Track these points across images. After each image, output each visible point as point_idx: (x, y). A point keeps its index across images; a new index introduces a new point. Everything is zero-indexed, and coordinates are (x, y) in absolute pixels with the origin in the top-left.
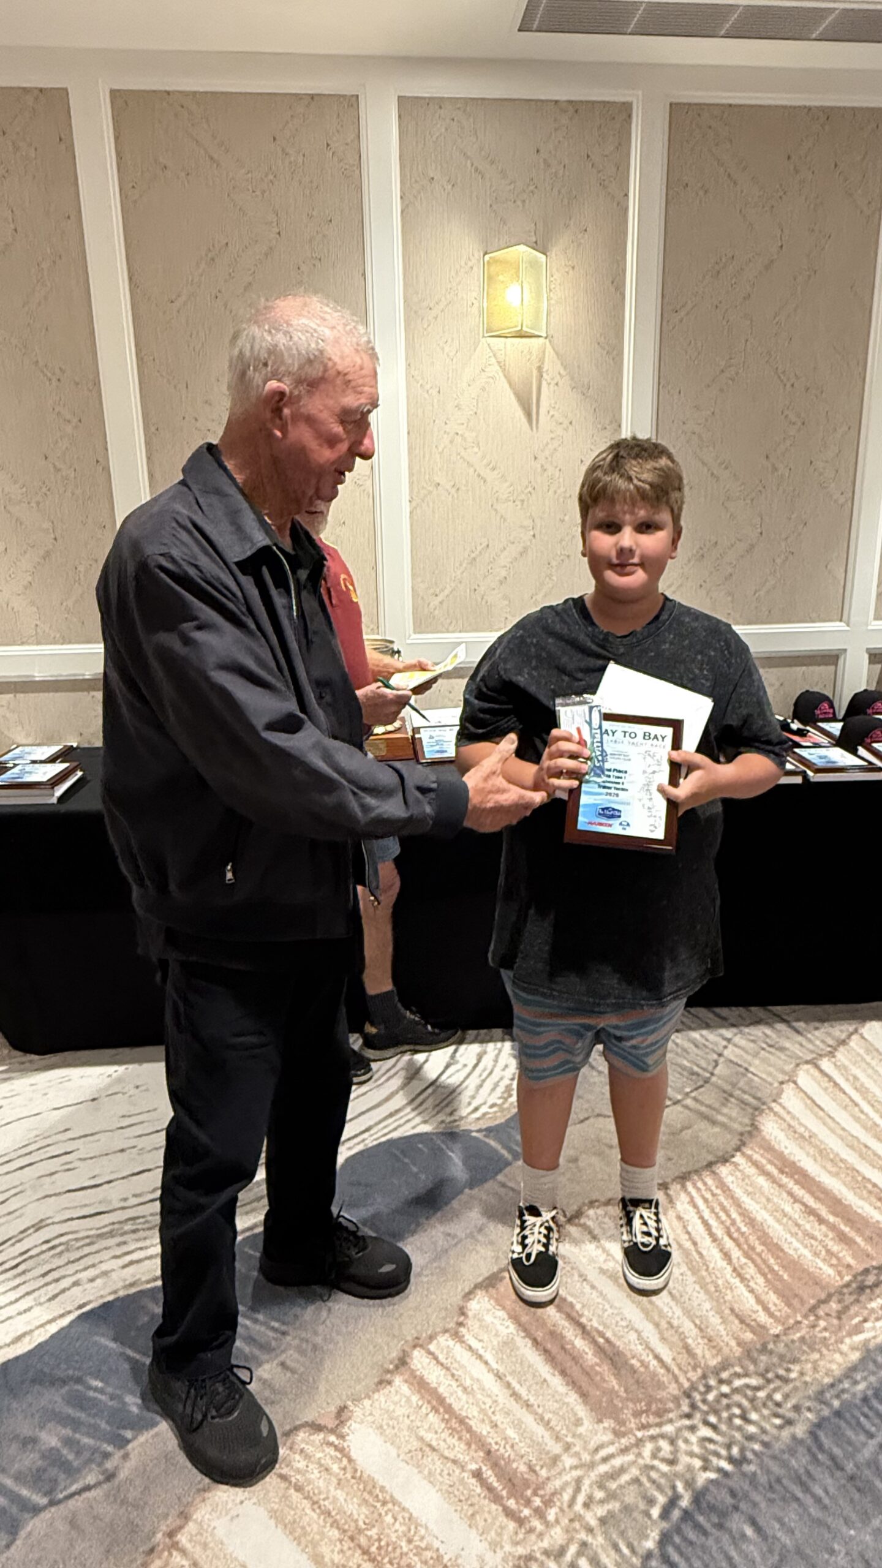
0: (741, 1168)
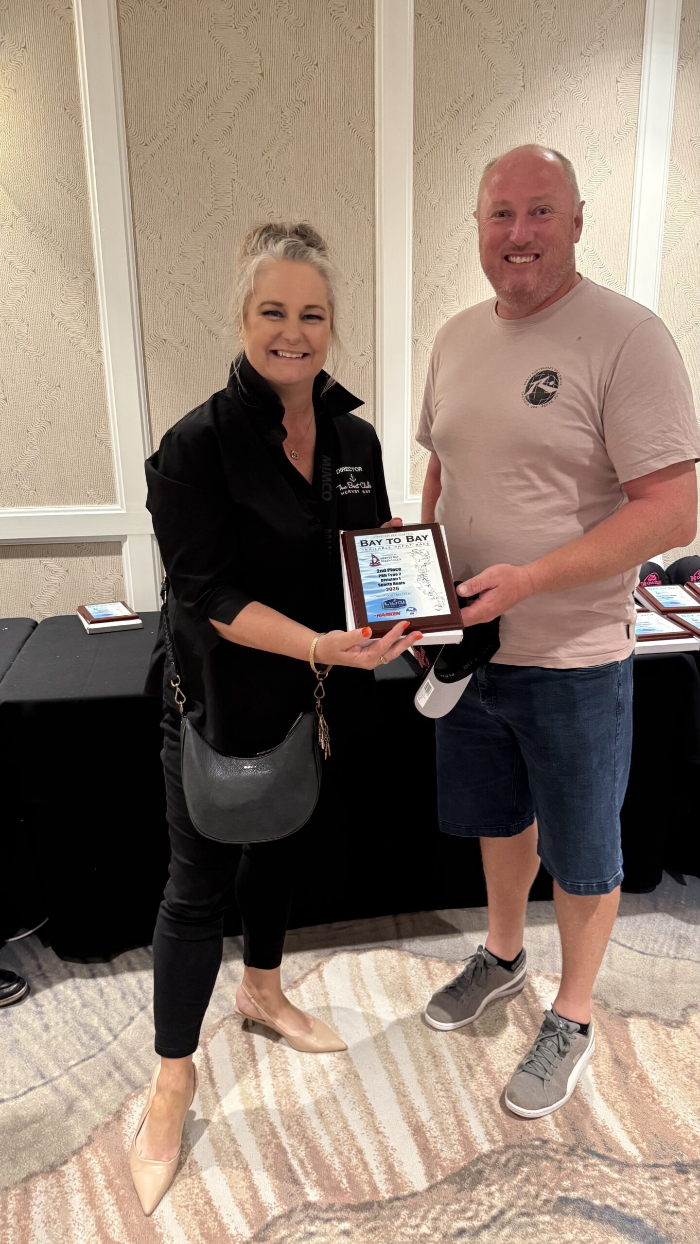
0: (63, 1181)
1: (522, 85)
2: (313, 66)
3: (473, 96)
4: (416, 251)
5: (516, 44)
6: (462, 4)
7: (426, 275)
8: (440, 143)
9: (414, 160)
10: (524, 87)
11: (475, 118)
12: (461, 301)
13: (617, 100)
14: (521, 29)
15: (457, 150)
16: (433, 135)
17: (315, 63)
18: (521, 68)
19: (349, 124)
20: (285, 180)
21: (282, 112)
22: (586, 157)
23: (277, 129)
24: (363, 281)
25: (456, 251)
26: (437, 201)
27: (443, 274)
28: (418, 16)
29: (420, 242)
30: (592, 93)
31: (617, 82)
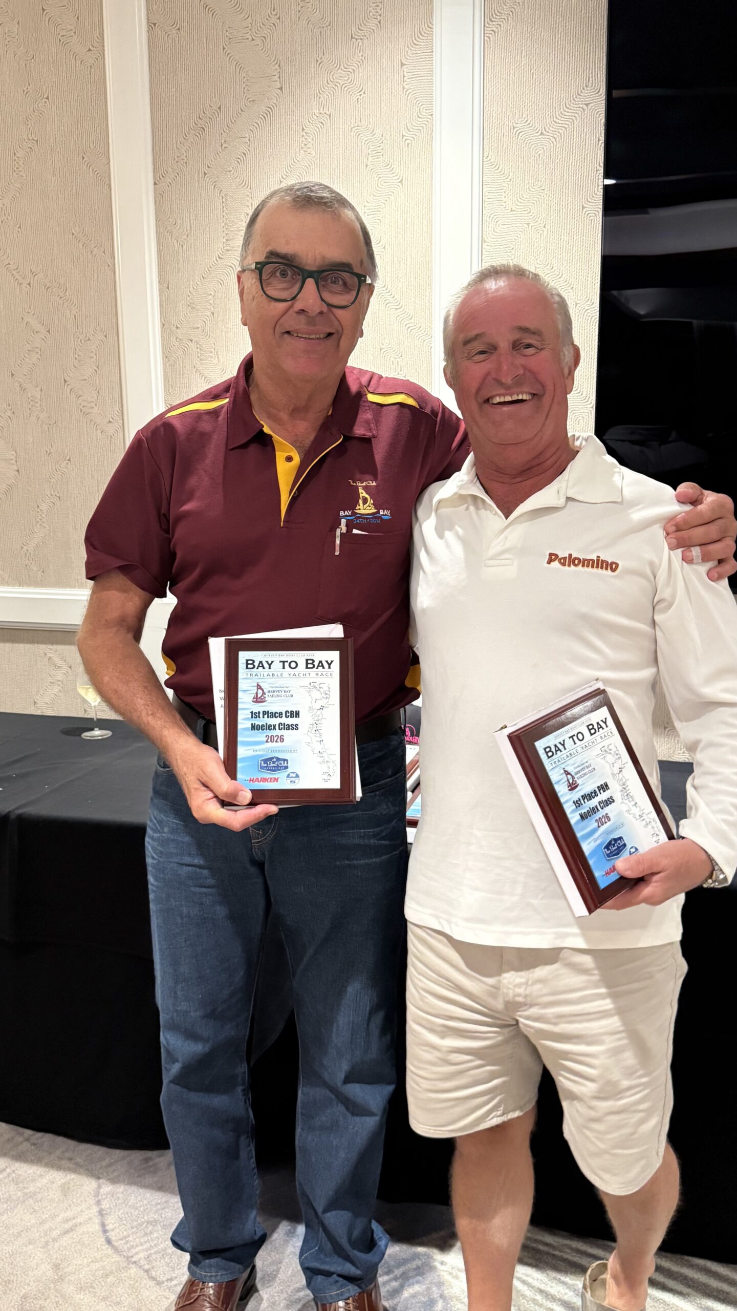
1: (279, 87)
2: (44, 100)
3: (220, 108)
4: (164, 298)
5: (268, 40)
6: (202, 3)
7: (177, 327)
8: (185, 169)
9: (155, 191)
10: (281, 89)
11: (224, 135)
12: (220, 357)
13: (404, 88)
14: (274, 19)
15: (205, 174)
16: (176, 160)
17: (45, 96)
18: (277, 67)
19: (83, 158)
20: (20, 227)
21: (15, 154)
22: (367, 166)
23: (11, 173)
24: (106, 336)
25: (211, 297)
26: (185, 237)
27: (196, 325)
28: (152, 25)
29: (168, 288)
30: (370, 84)
31: (402, 65)
